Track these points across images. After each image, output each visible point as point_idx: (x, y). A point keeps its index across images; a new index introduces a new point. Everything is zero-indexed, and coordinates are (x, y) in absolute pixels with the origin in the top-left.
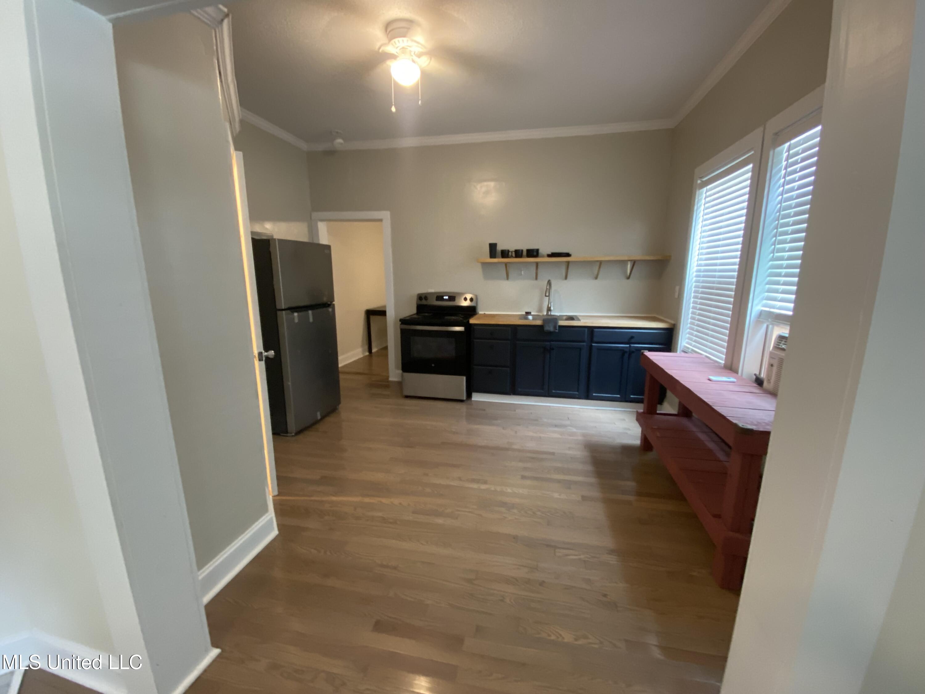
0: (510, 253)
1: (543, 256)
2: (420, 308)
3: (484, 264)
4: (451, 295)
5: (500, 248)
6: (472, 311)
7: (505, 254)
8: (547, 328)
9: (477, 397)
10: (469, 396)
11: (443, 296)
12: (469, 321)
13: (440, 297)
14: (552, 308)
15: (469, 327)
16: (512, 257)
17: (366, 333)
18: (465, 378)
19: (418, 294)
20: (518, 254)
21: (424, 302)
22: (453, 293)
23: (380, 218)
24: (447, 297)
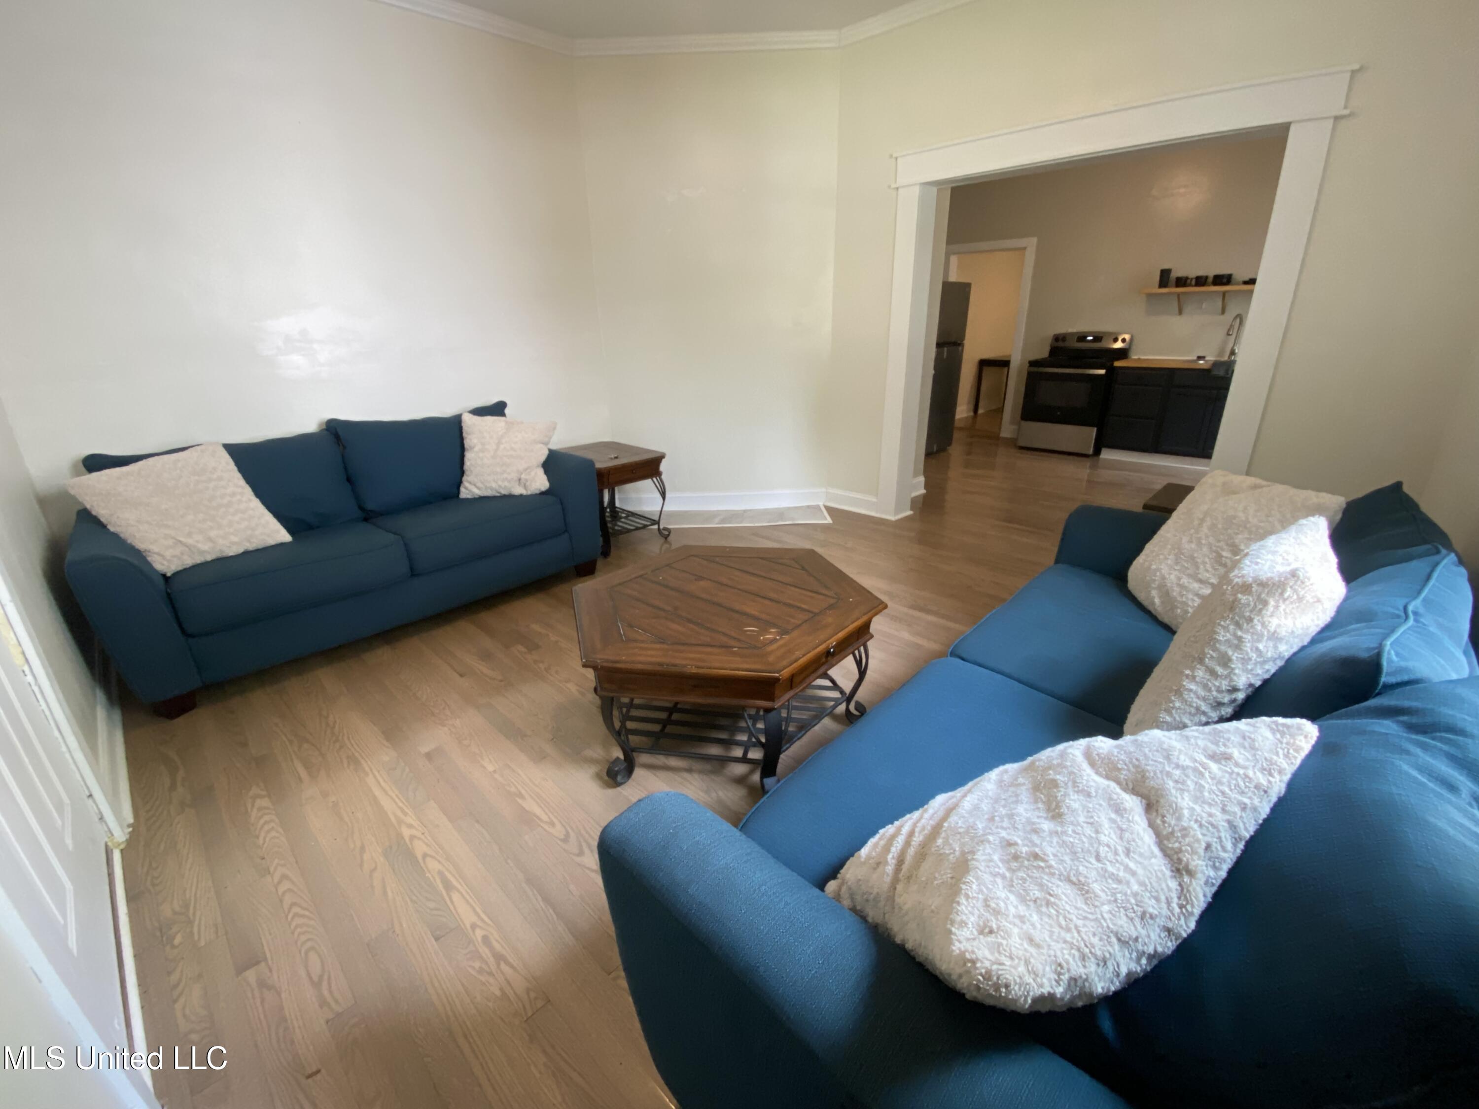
0: (1189, 281)
1: (1238, 284)
2: (1054, 351)
3: (1150, 296)
4: (1096, 335)
5: (1174, 275)
6: (1123, 354)
7: (1182, 282)
8: (1215, 372)
9: (1107, 455)
10: (1097, 452)
11: (1086, 337)
12: (1113, 364)
13: (1082, 338)
14: (1237, 351)
15: (1111, 370)
16: (1190, 285)
17: (974, 393)
18: (1095, 429)
19: (1055, 335)
20: (1201, 281)
21: (1060, 344)
22: (1099, 332)
23: (1024, 246)
24: (1090, 338)
